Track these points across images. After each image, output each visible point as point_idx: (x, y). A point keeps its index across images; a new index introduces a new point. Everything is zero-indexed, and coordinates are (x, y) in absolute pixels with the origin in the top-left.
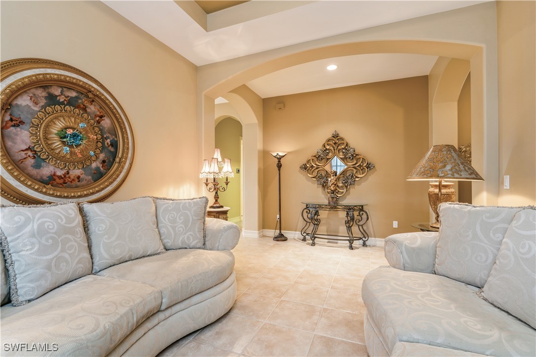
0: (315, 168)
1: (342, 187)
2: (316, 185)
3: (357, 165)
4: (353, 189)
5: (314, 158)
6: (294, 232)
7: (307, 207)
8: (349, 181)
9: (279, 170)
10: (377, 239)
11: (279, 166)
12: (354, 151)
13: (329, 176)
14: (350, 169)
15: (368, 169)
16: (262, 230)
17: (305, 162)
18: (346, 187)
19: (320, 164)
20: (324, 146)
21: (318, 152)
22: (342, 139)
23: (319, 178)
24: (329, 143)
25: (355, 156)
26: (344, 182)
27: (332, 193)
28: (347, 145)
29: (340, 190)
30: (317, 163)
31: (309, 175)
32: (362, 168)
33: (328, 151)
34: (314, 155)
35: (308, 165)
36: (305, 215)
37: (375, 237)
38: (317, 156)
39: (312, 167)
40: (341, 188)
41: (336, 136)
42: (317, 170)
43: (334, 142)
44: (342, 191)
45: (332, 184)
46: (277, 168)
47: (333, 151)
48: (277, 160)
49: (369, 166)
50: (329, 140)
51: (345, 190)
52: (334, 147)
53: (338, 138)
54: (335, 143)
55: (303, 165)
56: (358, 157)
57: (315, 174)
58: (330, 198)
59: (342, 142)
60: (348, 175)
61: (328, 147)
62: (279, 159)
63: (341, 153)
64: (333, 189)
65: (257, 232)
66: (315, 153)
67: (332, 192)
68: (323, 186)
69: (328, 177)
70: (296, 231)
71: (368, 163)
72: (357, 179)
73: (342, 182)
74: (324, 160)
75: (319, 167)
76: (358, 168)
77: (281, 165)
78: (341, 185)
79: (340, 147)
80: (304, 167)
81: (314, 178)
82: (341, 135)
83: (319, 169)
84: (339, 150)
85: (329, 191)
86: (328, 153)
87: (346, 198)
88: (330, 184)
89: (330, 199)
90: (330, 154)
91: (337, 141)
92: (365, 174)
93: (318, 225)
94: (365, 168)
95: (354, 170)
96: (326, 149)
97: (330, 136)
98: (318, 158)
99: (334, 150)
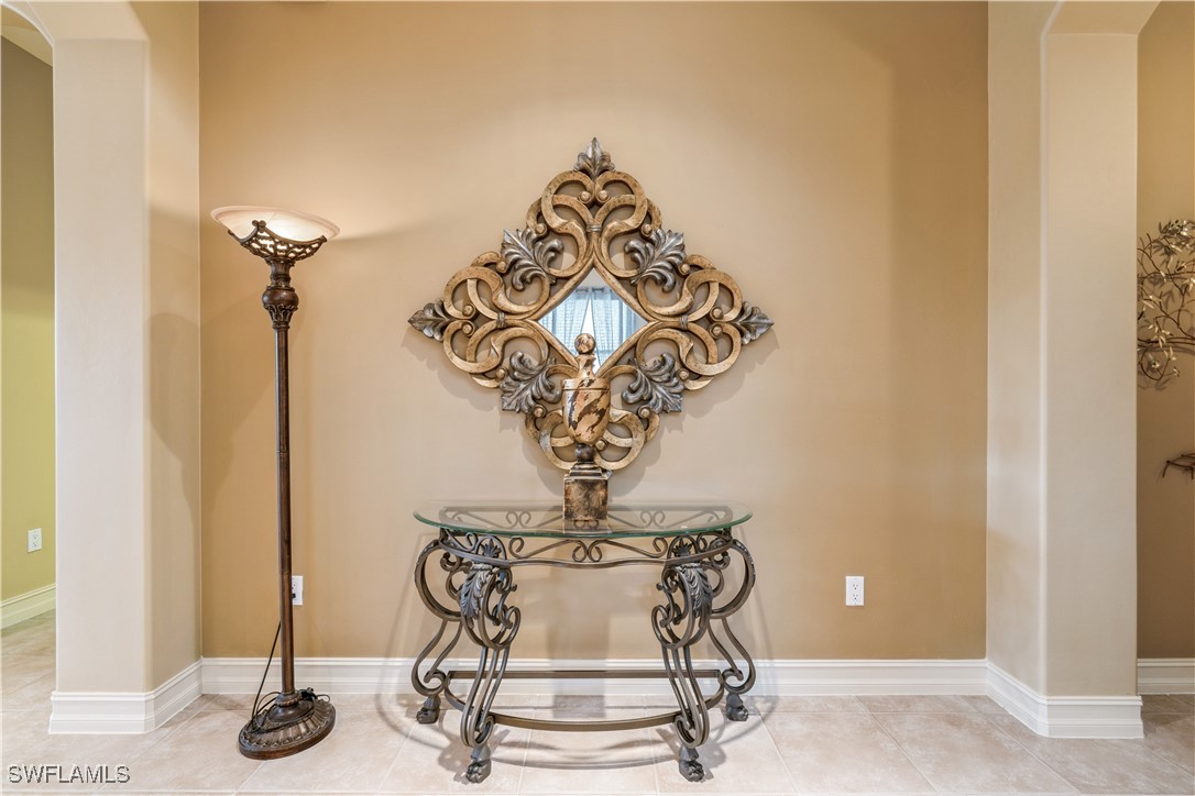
0: (490, 326)
1: (623, 423)
2: (496, 410)
3: (698, 315)
4: (675, 432)
5: (486, 274)
6: (378, 661)
7: (446, 537)
8: (660, 392)
9: (282, 327)
10: (778, 663)
11: (283, 306)
12: (682, 247)
13: (560, 366)
14: (661, 333)
15: (742, 334)
16: (193, 667)
17: (435, 290)
18: (647, 422)
19: (515, 308)
20: (539, 217)
21: (504, 246)
22: (624, 184)
23: (508, 376)
24: (563, 199)
25: (685, 273)
26: (632, 398)
27: (582, 460)
28: (649, 217)
29: (615, 440)
30: (503, 301)
31: (457, 361)
32: (717, 330)
33: (555, 243)
34: (486, 257)
35: (452, 311)
36: (437, 577)
37: (771, 658)
38: (502, 266)
39: (476, 317)
40: (619, 430)
41: (595, 167)
42: (503, 336)
43: (585, 195)
44: (624, 442)
45: (587, 410)
46: (267, 320)
47: (582, 240)
48: (269, 270)
49: (749, 323)
50: (563, 186)
51: (640, 438)
52: (584, 224)
53: (609, 176)
54: (594, 204)
55: (430, 306)
56: (698, 276)
57: (487, 358)
58: (575, 488)
59: (627, 198)
60: (650, 364)
61: (556, 221)
62: (284, 260)
63: (619, 260)
64: (586, 437)
65: (141, 696)
66: (489, 248)
67: (584, 452)
68: (533, 420)
69: (555, 372)
70: (388, 653)
71: (742, 312)
72: (695, 385)
73: (625, 402)
74: (534, 289)
75: (510, 319)
76: (700, 330)
77: (293, 302)
78: (617, 412)
79: (613, 224)
80: (434, 322)
81: (484, 375)
82: (622, 164)
83: (511, 332)
84: (611, 240)
85: (561, 442)
86: (557, 251)
87: (639, 477)
88: (569, 409)
89: (576, 494)
90: (568, 259)
91: (603, 194)
92: (732, 359)
93: (507, 644)
94: (731, 330)
95: (683, 339)
96: (550, 231)
97: (566, 163)
98: (507, 271)
99: (588, 235)
